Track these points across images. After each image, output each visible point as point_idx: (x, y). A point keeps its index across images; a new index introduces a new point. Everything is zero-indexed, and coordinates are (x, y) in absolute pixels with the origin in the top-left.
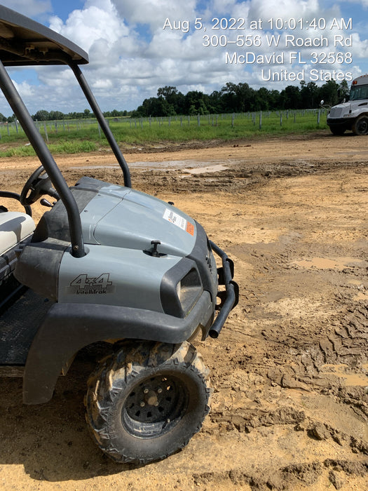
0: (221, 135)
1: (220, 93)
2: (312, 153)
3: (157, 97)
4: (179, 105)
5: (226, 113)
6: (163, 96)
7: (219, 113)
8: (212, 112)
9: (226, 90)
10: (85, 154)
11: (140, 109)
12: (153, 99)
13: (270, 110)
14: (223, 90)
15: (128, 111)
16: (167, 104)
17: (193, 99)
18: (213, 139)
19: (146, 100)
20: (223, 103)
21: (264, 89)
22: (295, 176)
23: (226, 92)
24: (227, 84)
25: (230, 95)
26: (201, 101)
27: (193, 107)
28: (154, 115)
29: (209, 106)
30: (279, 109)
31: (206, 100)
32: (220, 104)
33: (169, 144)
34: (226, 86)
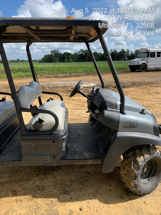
0: (86, 71)
1: (78, 54)
2: (127, 79)
3: (50, 54)
4: (60, 58)
5: (81, 62)
6: (53, 54)
7: (77, 61)
8: (74, 61)
9: (80, 52)
10: (29, 78)
11: (43, 59)
12: (49, 55)
13: (98, 61)
14: (79, 52)
15: (37, 60)
16: (55, 57)
17: (66, 56)
18: (82, 72)
19: (45, 55)
20: (79, 58)
21: (96, 52)
22: (127, 88)
23: (80, 53)
24: (81, 50)
25: (82, 54)
26: (70, 56)
27: (66, 59)
28: (49, 62)
29: (73, 59)
30: (102, 61)
31: (72, 56)
32: (78, 58)
33: (64, 75)
34: (80, 51)
